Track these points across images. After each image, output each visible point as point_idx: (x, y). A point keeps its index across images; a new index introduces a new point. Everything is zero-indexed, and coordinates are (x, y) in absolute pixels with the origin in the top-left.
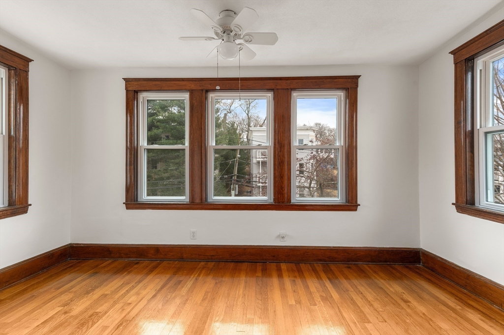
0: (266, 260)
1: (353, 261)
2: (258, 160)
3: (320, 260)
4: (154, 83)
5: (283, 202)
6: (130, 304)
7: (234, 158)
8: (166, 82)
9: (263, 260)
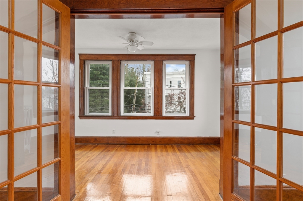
0: (150, 143)
1: (192, 143)
2: (150, 94)
3: (176, 143)
4: (94, 56)
5: (158, 115)
6: (89, 156)
7: (134, 93)
8: (100, 56)
9: (148, 143)
